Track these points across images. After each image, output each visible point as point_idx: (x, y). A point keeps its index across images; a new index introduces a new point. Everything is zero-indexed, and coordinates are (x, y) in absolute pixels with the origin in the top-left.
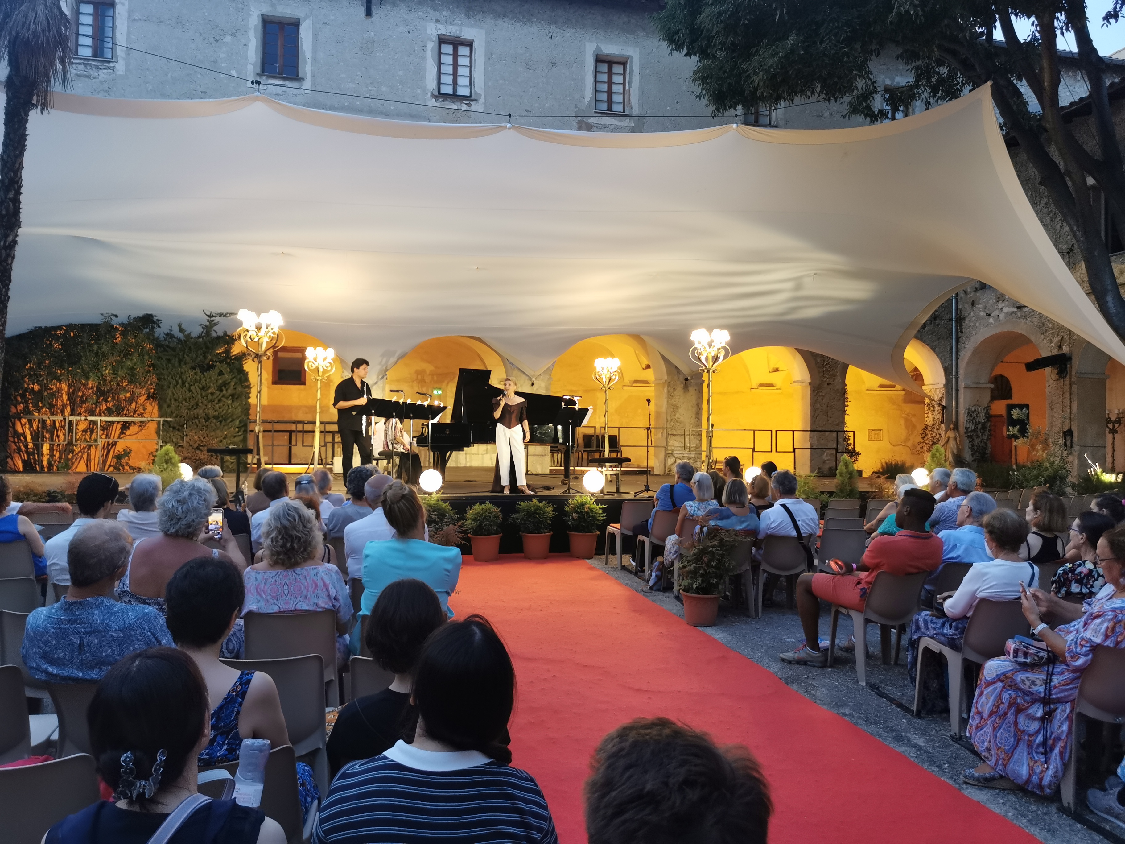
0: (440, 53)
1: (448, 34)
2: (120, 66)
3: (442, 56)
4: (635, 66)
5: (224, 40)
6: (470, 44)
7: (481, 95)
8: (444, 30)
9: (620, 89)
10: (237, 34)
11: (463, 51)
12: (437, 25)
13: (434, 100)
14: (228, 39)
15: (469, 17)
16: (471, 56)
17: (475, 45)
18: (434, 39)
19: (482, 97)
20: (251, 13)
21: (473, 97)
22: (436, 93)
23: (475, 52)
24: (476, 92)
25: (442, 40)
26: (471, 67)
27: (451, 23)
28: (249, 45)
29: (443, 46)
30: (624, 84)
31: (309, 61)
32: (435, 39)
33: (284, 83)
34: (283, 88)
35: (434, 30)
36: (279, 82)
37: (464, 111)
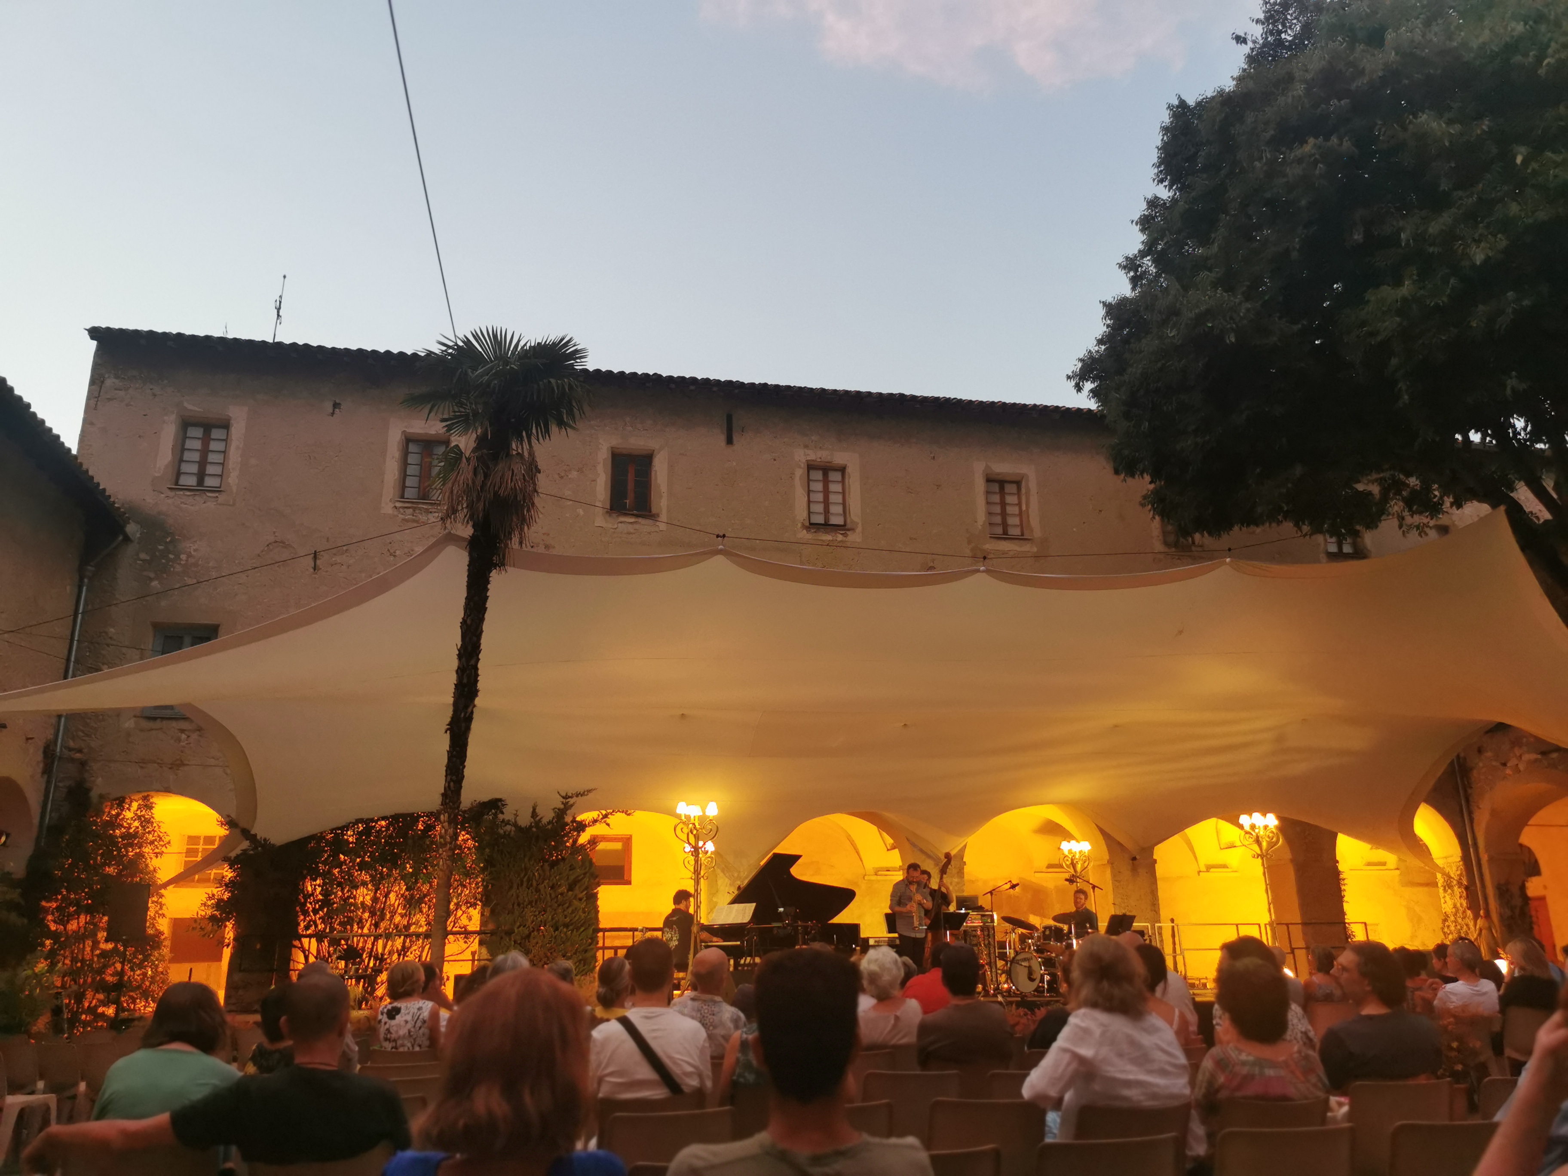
1: (819, 460)
3: (812, 483)
4: (1032, 484)
5: (570, 477)
6: (842, 470)
7: (858, 523)
8: (814, 455)
9: (1016, 510)
10: (584, 469)
11: (835, 476)
12: (806, 451)
13: (805, 531)
14: (574, 474)
15: (840, 441)
16: (843, 481)
17: (849, 470)
19: (859, 526)
20: (600, 446)
21: (848, 526)
22: (808, 524)
23: (849, 478)
24: (851, 521)
25: (811, 467)
26: (843, 493)
27: (820, 448)
28: (598, 480)
29: (811, 472)
30: (1019, 504)
31: (665, 495)
32: (804, 466)
33: (637, 520)
34: (637, 526)
35: (802, 456)
36: (632, 520)
37: (840, 542)
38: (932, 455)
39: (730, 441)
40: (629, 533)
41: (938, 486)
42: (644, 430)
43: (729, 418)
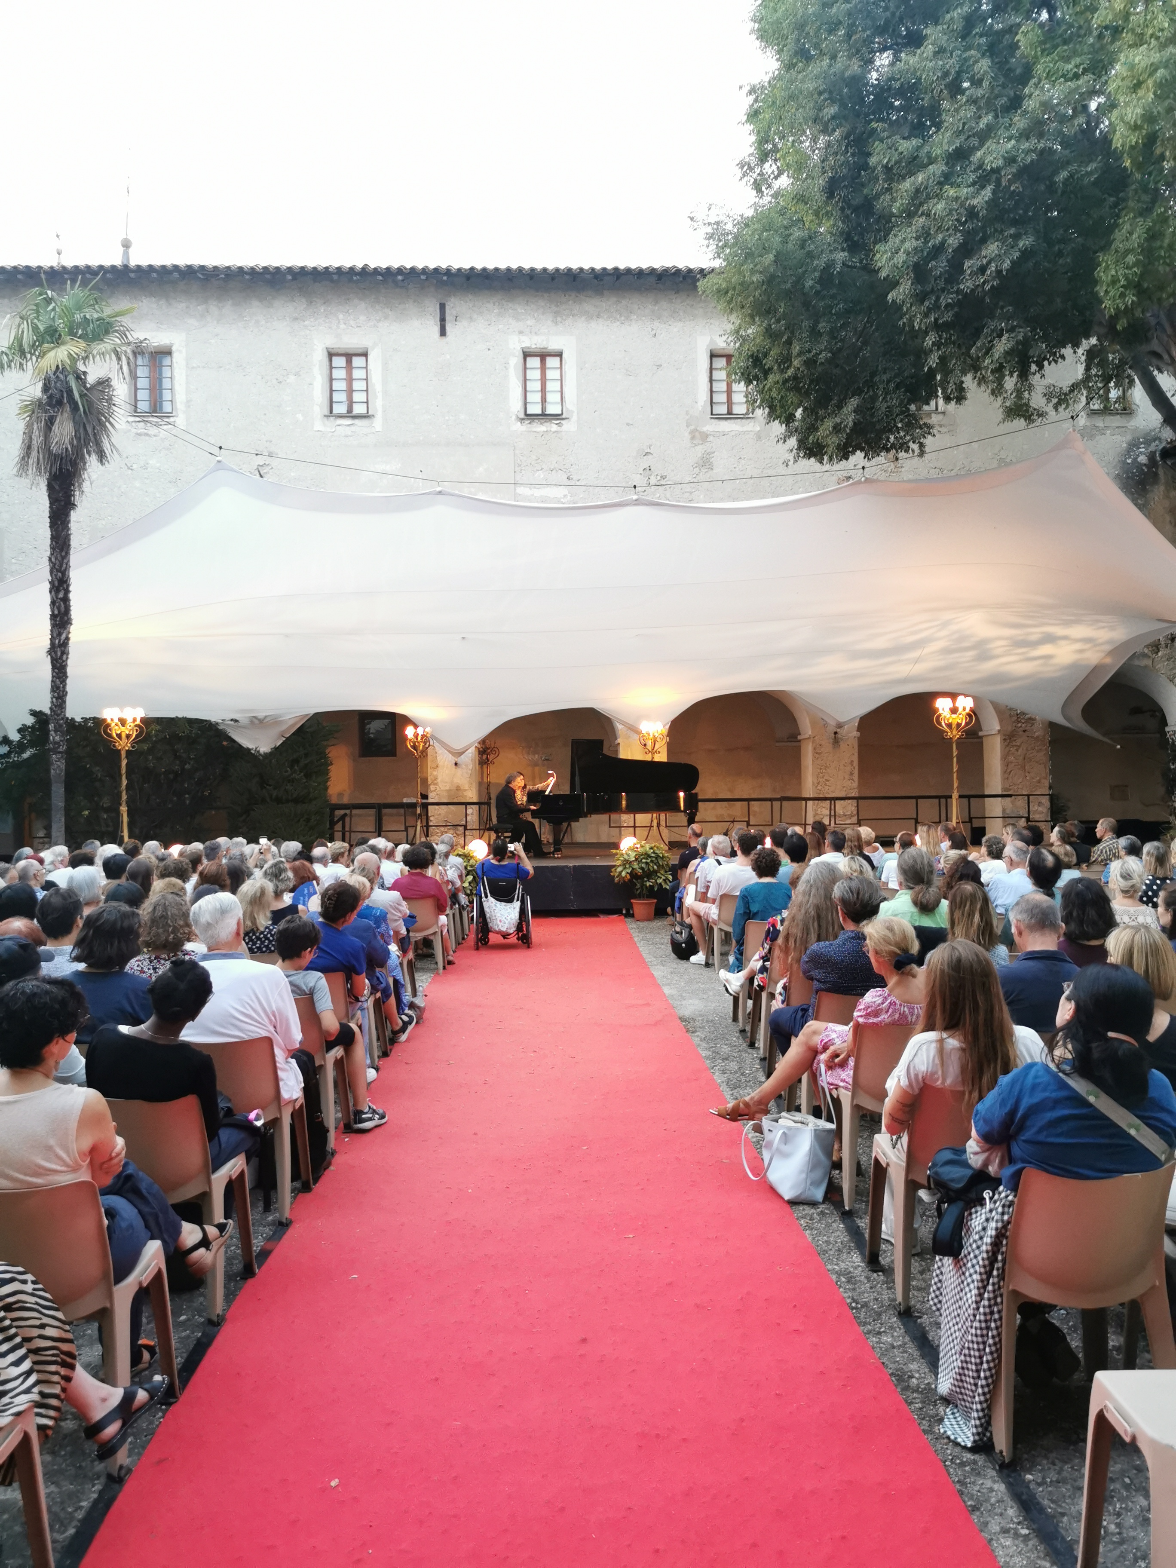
0: (525, 368)
1: (534, 346)
2: (180, 420)
3: (528, 371)
5: (288, 381)
7: (573, 412)
8: (528, 342)
10: (301, 373)
11: (552, 362)
12: (521, 337)
13: (519, 423)
14: (292, 379)
15: (556, 324)
16: (561, 368)
17: (565, 355)
18: (517, 354)
19: (575, 414)
20: (315, 347)
21: (564, 416)
22: (522, 416)
23: (566, 363)
24: (568, 410)
25: (527, 354)
26: (561, 380)
27: (536, 333)
28: (315, 383)
29: (528, 359)
31: (380, 395)
32: (519, 353)
33: (352, 421)
34: (354, 429)
35: (517, 343)
36: (348, 420)
37: (555, 432)
38: (654, 332)
39: (443, 332)
40: (346, 436)
41: (660, 366)
42: (357, 326)
43: (442, 307)
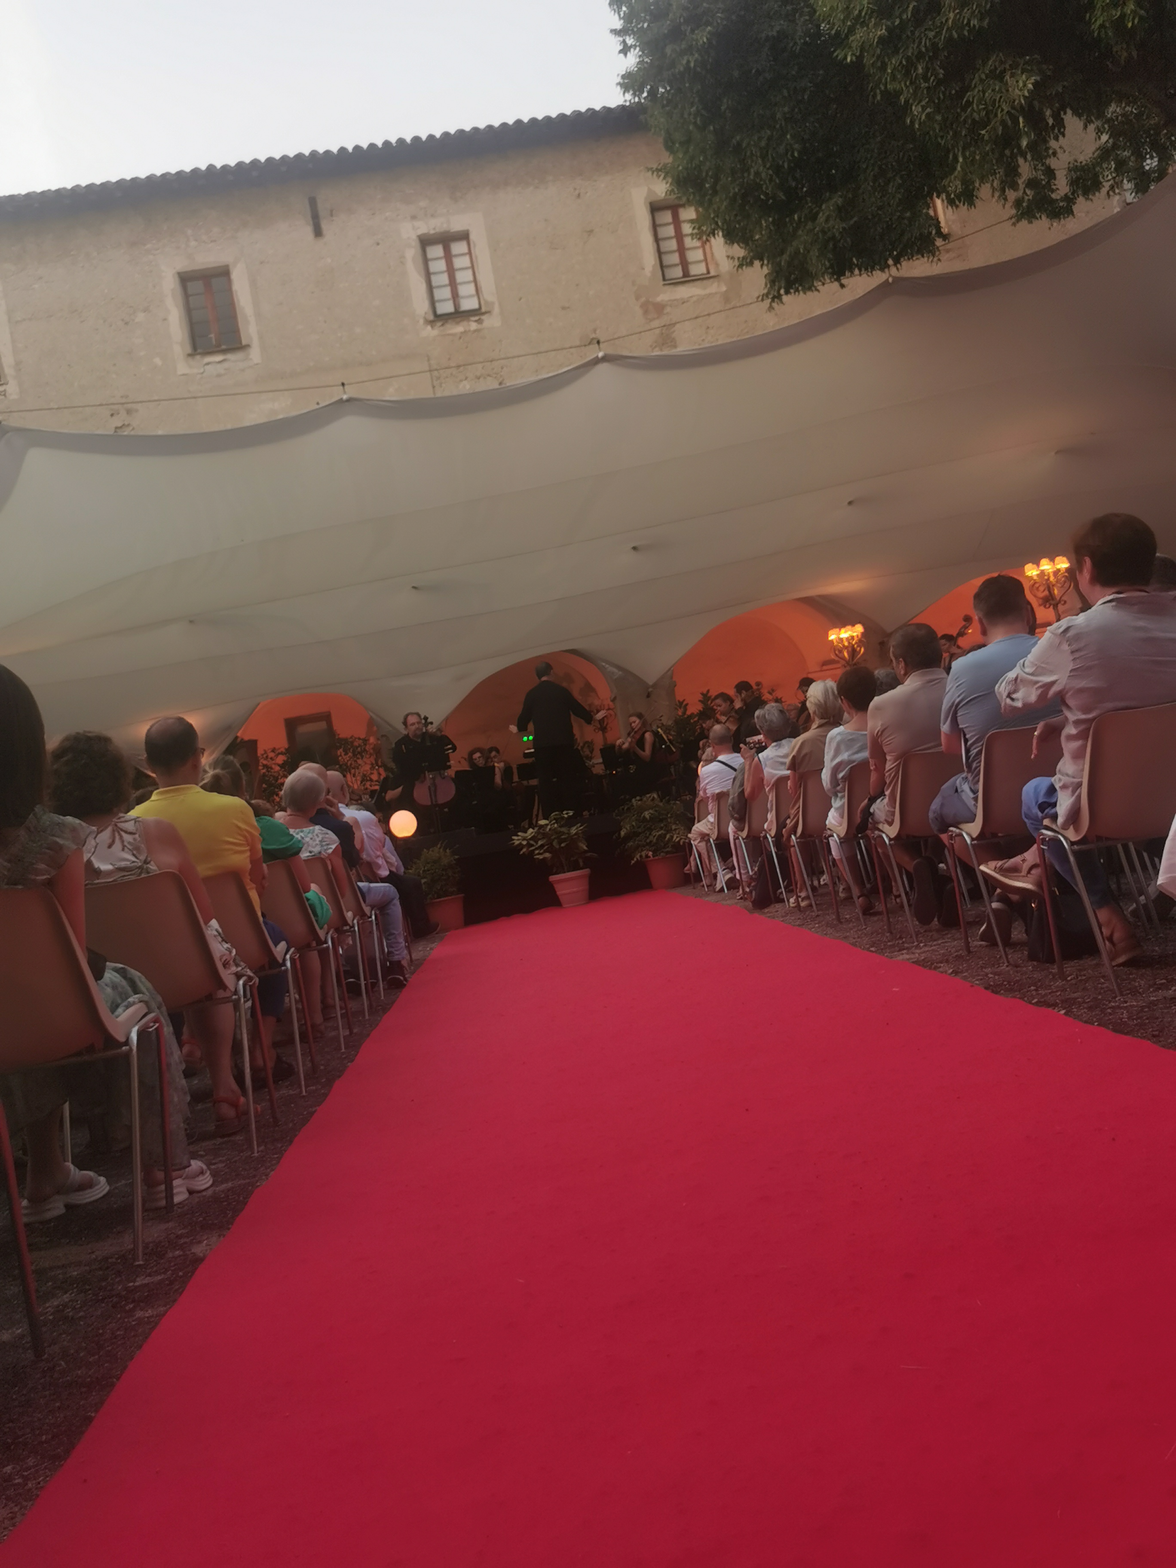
0: (426, 261)
1: (432, 232)
2: (12, 388)
3: (430, 263)
5: (137, 320)
6: (464, 236)
7: (494, 303)
8: (425, 226)
10: (151, 308)
11: (458, 248)
12: (415, 223)
13: (429, 328)
14: (140, 317)
15: (456, 201)
16: (470, 253)
17: (472, 237)
18: (414, 243)
19: (497, 305)
20: (163, 274)
21: (483, 310)
22: (431, 317)
23: (475, 246)
24: (486, 302)
25: (425, 242)
26: (473, 267)
27: (432, 216)
28: (170, 318)
29: (428, 248)
31: (252, 320)
33: (225, 357)
34: (226, 365)
35: (411, 231)
36: (219, 358)
37: (475, 331)
38: (577, 192)
39: (318, 232)
40: (219, 376)
41: (591, 231)
42: (212, 242)
43: (313, 203)
